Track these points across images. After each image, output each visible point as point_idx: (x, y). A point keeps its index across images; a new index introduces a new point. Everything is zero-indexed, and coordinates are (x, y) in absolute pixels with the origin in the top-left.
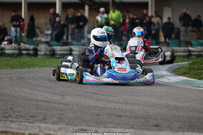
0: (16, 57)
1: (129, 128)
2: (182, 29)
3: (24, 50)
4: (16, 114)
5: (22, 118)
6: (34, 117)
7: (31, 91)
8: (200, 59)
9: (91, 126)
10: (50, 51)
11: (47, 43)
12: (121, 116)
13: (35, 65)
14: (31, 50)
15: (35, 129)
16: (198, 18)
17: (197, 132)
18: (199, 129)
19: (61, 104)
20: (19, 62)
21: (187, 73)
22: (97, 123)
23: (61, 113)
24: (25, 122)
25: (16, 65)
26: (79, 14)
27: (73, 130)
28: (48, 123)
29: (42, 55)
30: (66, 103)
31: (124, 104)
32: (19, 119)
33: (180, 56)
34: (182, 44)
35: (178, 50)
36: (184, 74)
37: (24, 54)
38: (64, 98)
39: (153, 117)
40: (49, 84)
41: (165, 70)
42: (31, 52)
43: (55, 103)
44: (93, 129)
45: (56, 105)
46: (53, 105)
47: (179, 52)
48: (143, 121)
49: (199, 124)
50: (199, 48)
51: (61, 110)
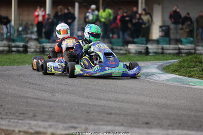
0: (6, 54)
1: (119, 126)
2: (172, 26)
3: (14, 47)
4: (6, 111)
5: (12, 114)
6: (24, 114)
7: (21, 88)
8: (190, 56)
9: (81, 123)
10: (40, 49)
11: (37, 40)
12: (111, 114)
13: (25, 62)
14: (20, 47)
15: (25, 126)
17: (187, 130)
19: (51, 101)
20: (9, 59)
21: (177, 71)
22: (87, 120)
23: (51, 110)
24: (15, 119)
25: (6, 62)
27: (63, 127)
28: (38, 120)
29: (32, 52)
30: (56, 100)
31: (114, 101)
32: (9, 116)
33: (170, 54)
34: (172, 41)
35: (168, 48)
36: (174, 72)
37: (14, 51)
38: (54, 95)
39: (143, 115)
41: (155, 68)
42: (21, 49)
43: (45, 100)
45: (46, 102)
46: (43, 102)
47: (169, 50)
48: (133, 119)
49: (189, 122)
50: (190, 46)
51: (50, 107)
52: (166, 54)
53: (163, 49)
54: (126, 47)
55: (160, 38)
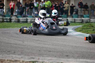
0: (1, 23)
1: (54, 57)
3: (5, 19)
4: (1, 50)
5: (4, 52)
6: (9, 51)
7: (8, 39)
8: (87, 24)
9: (36, 56)
10: (17, 20)
11: (16, 16)
12: (50, 51)
13: (10, 26)
15: (10, 57)
17: (86, 59)
19: (22, 45)
20: (3, 25)
21: (81, 31)
22: (39, 55)
23: (22, 50)
24: (5, 54)
25: (1, 26)
27: (28, 58)
28: (16, 55)
29: (13, 22)
30: (25, 45)
31: (52, 45)
32: (2, 53)
33: (78, 22)
34: (79, 16)
35: (77, 19)
36: (80, 31)
37: (5, 21)
38: (24, 42)
39: (65, 52)
40: (17, 36)
41: (71, 29)
42: (8, 20)
43: (19, 45)
45: (20, 46)
46: (19, 46)
47: (78, 20)
48: (61, 54)
49: (87, 55)
50: (87, 19)
51: (22, 48)
52: (76, 22)
53: (75, 20)
55: (73, 15)
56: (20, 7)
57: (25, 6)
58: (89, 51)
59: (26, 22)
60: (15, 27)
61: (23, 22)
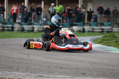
0: (1, 32)
1: (67, 75)
2: (99, 16)
3: (6, 27)
4: (1, 66)
5: (4, 68)
6: (11, 68)
7: (10, 52)
8: (109, 34)
9: (45, 73)
10: (21, 28)
11: (19, 23)
12: (62, 68)
13: (12, 36)
14: (10, 28)
15: (12, 75)
16: (108, 10)
17: (107, 78)
18: (108, 76)
19: (27, 60)
20: (3, 34)
21: (101, 42)
22: (48, 72)
23: (27, 66)
24: (6, 71)
25: (1, 36)
26: (38, 6)
27: (35, 76)
28: (20, 72)
29: (16, 31)
30: (30, 59)
31: (64, 60)
32: (3, 69)
33: (97, 32)
34: (99, 25)
35: (96, 28)
36: (99, 43)
37: (6, 30)
38: (29, 57)
39: (81, 69)
40: (21, 48)
42: (10, 29)
43: (24, 59)
44: (46, 75)
45: (25, 61)
46: (23, 61)
48: (75, 71)
49: (108, 73)
50: (109, 27)
51: (27, 64)
52: (95, 32)
53: (93, 29)
54: (71, 28)
55: (91, 23)
56: (25, 13)
57: (30, 12)
58: (111, 68)
59: (32, 31)
60: (19, 37)
61: (29, 31)
